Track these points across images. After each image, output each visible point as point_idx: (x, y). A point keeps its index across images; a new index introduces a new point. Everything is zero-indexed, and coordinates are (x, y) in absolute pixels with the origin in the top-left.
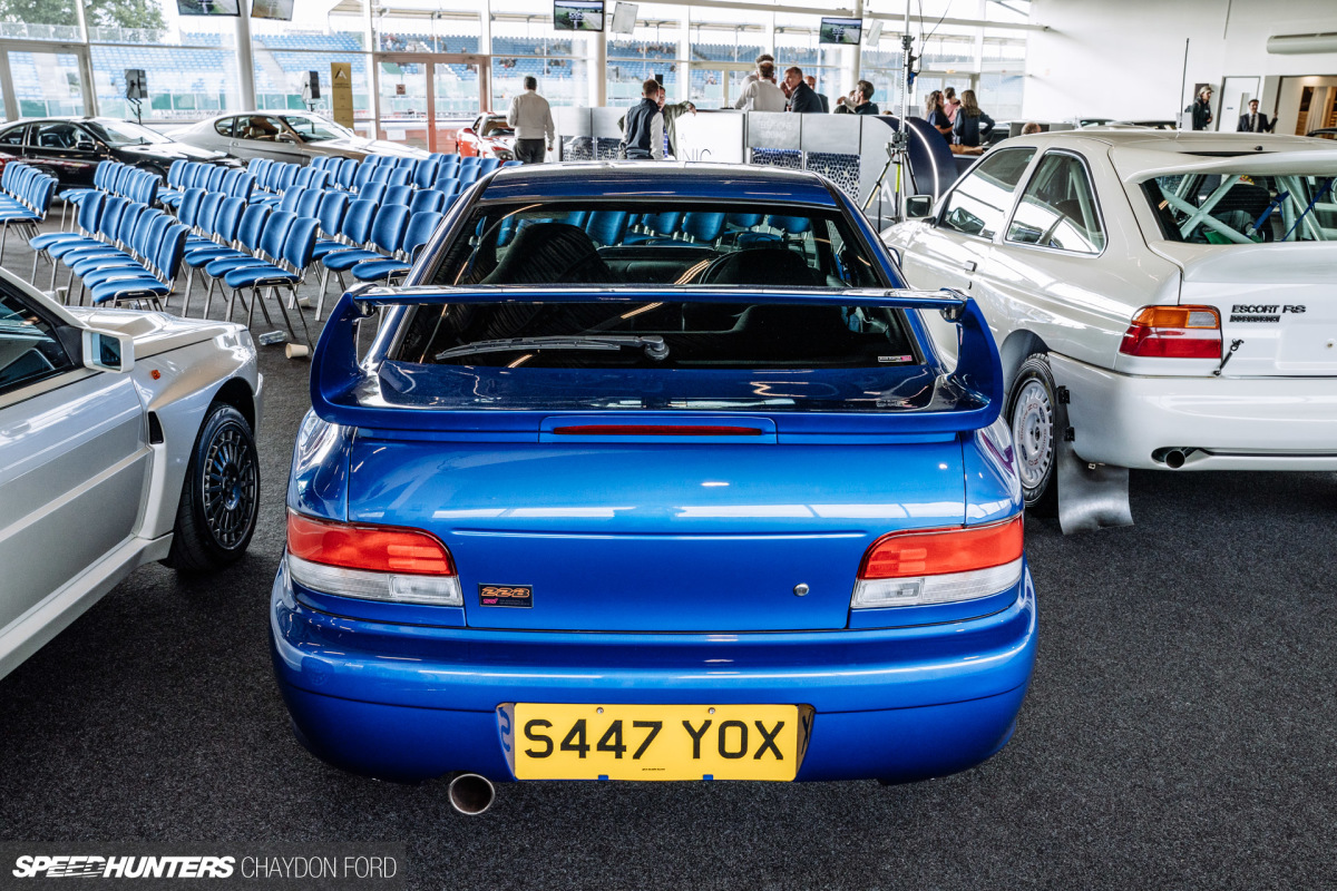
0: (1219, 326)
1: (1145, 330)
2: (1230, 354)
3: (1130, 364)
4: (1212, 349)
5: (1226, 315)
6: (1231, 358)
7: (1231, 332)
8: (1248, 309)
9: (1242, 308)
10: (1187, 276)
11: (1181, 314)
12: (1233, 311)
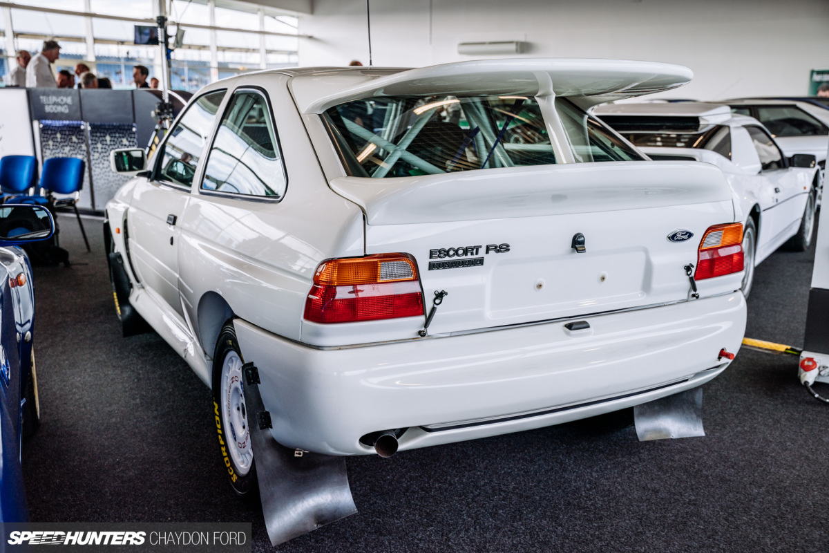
0: (417, 278)
1: (330, 290)
2: (433, 310)
3: (317, 334)
4: (412, 305)
5: (423, 262)
6: (436, 314)
7: (432, 282)
8: (447, 253)
9: (440, 251)
10: (372, 218)
11: (370, 266)
12: (431, 257)
